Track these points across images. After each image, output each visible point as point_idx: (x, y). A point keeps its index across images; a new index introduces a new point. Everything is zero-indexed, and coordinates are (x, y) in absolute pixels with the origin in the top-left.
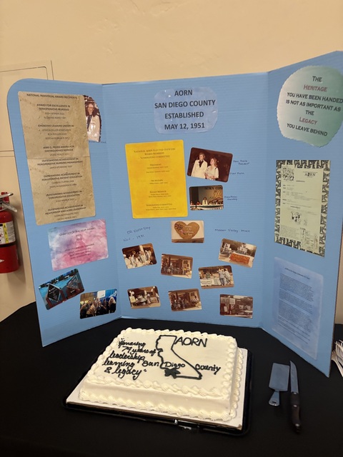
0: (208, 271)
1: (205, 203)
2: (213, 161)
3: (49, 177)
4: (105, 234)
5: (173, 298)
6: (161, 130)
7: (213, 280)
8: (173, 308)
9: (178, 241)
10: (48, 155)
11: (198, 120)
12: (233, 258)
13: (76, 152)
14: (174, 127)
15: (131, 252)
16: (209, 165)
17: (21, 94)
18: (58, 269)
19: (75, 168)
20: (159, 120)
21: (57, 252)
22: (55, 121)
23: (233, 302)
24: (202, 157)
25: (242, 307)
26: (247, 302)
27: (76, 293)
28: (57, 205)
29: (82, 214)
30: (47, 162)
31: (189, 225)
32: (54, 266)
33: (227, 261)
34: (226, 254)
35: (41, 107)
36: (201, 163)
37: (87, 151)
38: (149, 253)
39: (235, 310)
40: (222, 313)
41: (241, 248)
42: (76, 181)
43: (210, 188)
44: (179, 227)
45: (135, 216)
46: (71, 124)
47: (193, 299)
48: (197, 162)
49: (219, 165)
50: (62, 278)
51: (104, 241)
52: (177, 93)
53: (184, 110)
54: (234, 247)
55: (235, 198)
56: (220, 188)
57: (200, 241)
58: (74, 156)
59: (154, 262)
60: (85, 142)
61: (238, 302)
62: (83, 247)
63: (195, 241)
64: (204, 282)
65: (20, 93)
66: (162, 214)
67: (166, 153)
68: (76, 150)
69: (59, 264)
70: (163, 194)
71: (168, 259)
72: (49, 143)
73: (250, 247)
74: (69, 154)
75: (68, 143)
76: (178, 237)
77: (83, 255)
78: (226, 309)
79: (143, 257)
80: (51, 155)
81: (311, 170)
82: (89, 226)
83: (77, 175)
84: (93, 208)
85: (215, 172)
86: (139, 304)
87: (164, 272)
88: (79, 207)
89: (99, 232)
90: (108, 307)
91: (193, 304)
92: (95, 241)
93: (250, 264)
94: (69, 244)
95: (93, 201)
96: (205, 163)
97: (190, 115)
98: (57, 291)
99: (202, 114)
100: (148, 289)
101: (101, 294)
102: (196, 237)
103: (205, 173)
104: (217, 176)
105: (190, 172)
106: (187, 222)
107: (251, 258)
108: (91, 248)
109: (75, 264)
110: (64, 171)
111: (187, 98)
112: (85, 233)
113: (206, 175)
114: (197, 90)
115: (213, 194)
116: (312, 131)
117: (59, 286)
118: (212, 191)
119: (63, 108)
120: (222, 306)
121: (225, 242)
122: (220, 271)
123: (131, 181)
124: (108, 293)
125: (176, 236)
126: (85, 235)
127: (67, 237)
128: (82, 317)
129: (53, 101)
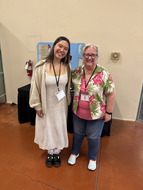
22: (43, 49)
30: (42, 55)
35: (42, 47)
46: (46, 49)
65: (39, 45)
68: (46, 53)
72: (42, 52)
74: (45, 54)
119: (45, 47)
129: (43, 46)
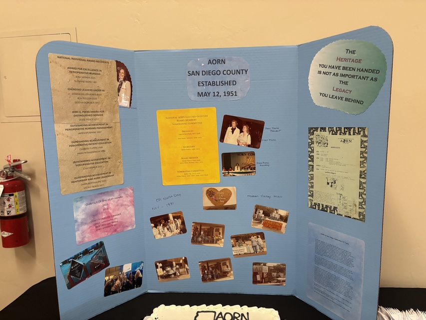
0: (240, 239)
1: (237, 169)
2: (245, 128)
3: (77, 143)
4: (133, 203)
5: (203, 269)
6: (194, 97)
7: (245, 248)
8: (204, 279)
9: (209, 208)
10: (77, 120)
11: (230, 88)
12: (266, 225)
13: (106, 118)
14: (207, 94)
15: (159, 221)
16: (241, 131)
17: (52, 56)
18: (82, 242)
19: (104, 134)
20: (191, 87)
21: (83, 223)
22: (85, 85)
23: (265, 270)
24: (234, 124)
25: (275, 274)
26: (280, 269)
27: (100, 268)
28: (84, 172)
29: (109, 181)
30: (76, 128)
31: (222, 191)
32: (78, 239)
33: (260, 227)
34: (258, 220)
35: (72, 70)
36: (233, 130)
37: (118, 116)
38: (179, 222)
39: (268, 278)
40: (255, 282)
41: (274, 214)
42: (105, 147)
43: (242, 154)
44: (211, 193)
45: (165, 183)
46: (102, 88)
47: (225, 269)
48: (229, 129)
49: (251, 132)
50: (86, 252)
51: (131, 210)
52: (210, 62)
53: (217, 79)
54: (267, 213)
55: (267, 164)
56: (253, 154)
57: (233, 207)
58: (104, 121)
59: (184, 230)
60: (115, 108)
61: (271, 270)
62: (110, 217)
63: (227, 208)
64: (237, 250)
65: (50, 55)
66: (194, 181)
67: (198, 120)
68: (106, 115)
69: (84, 237)
70: (195, 160)
71: (198, 227)
72: (79, 107)
73: (283, 213)
74: (98, 120)
75: (99, 108)
76: (210, 204)
77: (109, 226)
78: (259, 278)
79: (173, 226)
80: (80, 120)
81: (347, 137)
82: (116, 195)
83: (106, 141)
84: (121, 175)
85: (247, 139)
86: (167, 276)
87: (194, 241)
88: (107, 174)
89: (126, 200)
90: (134, 281)
91: (225, 274)
92: (122, 210)
93: (283, 230)
94: (95, 214)
95: (121, 168)
96: (237, 130)
97: (223, 83)
98: (80, 267)
99: (234, 83)
100: (177, 260)
101: (127, 268)
102: (228, 203)
103: (238, 139)
104: (249, 143)
105: (222, 138)
106: (219, 189)
107: (284, 224)
108: (117, 218)
109: (101, 236)
110: (92, 136)
111: (220, 67)
112: (112, 202)
113: (238, 141)
114: (230, 59)
115: (245, 160)
116: (347, 100)
117: (83, 261)
118: (245, 157)
119: (95, 72)
120: (255, 274)
121: (257, 208)
122: (253, 238)
123: (162, 148)
124: (135, 267)
125: (208, 203)
126: (112, 205)
127: (93, 207)
128: (106, 295)
129: (84, 65)
